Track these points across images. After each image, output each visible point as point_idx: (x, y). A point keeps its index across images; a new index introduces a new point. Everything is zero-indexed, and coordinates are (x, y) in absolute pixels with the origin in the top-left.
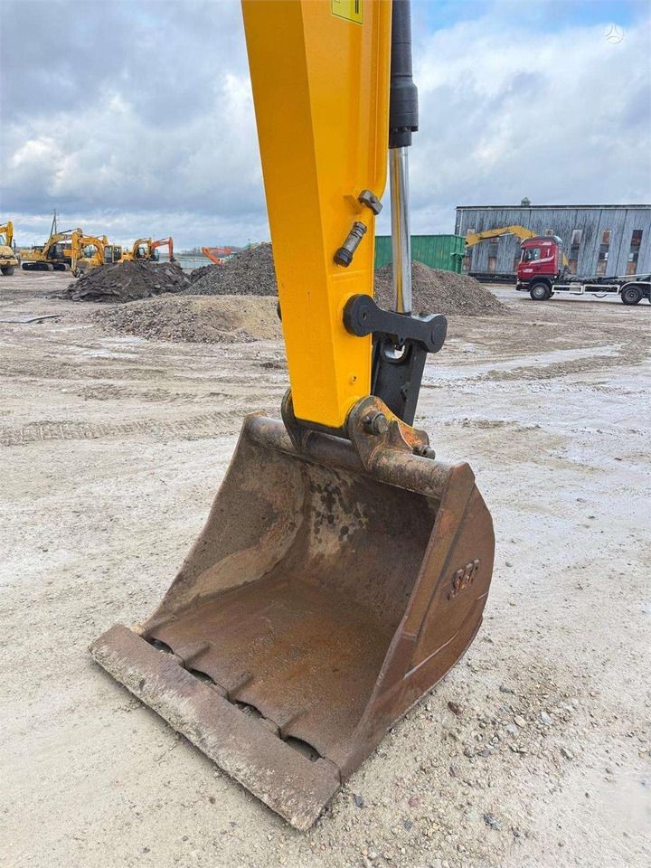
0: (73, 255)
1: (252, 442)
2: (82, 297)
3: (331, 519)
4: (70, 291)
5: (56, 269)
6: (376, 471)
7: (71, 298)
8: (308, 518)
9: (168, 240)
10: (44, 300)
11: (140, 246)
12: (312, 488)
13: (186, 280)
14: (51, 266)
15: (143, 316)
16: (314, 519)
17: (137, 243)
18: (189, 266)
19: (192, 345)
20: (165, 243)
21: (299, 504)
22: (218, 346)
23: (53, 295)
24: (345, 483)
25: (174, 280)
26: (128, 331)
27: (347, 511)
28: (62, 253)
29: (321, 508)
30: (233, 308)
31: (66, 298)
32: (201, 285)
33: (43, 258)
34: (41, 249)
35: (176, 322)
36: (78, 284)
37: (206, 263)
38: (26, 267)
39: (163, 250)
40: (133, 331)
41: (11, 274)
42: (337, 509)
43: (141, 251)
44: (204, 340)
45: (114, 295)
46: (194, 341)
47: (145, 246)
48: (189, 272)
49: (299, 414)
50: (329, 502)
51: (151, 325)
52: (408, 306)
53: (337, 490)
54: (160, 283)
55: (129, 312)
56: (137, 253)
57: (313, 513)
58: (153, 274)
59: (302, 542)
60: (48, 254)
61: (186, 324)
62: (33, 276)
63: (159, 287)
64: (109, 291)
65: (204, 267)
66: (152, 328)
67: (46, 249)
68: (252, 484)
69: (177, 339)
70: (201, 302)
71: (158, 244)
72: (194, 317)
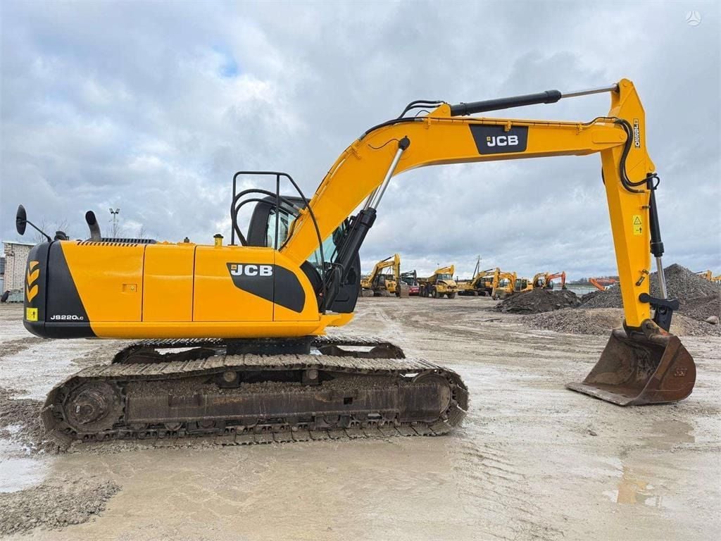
0: (494, 286)
1: (615, 337)
2: (508, 311)
3: (644, 368)
4: (498, 307)
5: (479, 295)
6: (652, 340)
7: (501, 311)
8: (636, 369)
9: (561, 274)
10: (484, 312)
11: (539, 279)
12: (637, 358)
13: (578, 301)
14: (476, 293)
15: (554, 319)
16: (638, 369)
17: (536, 277)
18: (580, 292)
19: (586, 335)
20: (559, 276)
21: (632, 364)
22: (603, 336)
23: (489, 309)
24: (648, 354)
25: (570, 301)
26: (545, 327)
27: (650, 365)
28: (485, 284)
29: (641, 366)
30: (613, 315)
31: (497, 311)
32: (590, 304)
33: (472, 288)
34: (471, 281)
35: (575, 322)
36: (503, 304)
37: (593, 290)
38: (460, 293)
39: (556, 281)
40: (548, 327)
41: (453, 298)
42: (647, 365)
43: (540, 282)
44: (593, 333)
45: (529, 310)
46: (587, 333)
47: (543, 278)
48: (581, 297)
49: (628, 324)
50: (643, 363)
51: (558, 324)
52: (666, 297)
53: (646, 357)
54: (560, 303)
55: (545, 317)
56: (536, 284)
57: (638, 368)
58: (555, 297)
59: (634, 375)
60: (475, 284)
61: (582, 324)
62: (466, 299)
63: (559, 305)
64: (526, 307)
65: (592, 293)
66: (560, 325)
67: (474, 282)
68: (614, 351)
69: (576, 332)
70: (591, 312)
71: (553, 276)
72: (587, 320)
